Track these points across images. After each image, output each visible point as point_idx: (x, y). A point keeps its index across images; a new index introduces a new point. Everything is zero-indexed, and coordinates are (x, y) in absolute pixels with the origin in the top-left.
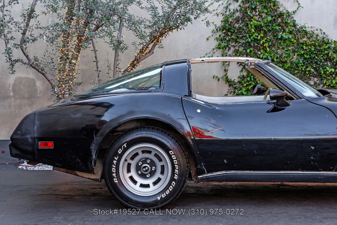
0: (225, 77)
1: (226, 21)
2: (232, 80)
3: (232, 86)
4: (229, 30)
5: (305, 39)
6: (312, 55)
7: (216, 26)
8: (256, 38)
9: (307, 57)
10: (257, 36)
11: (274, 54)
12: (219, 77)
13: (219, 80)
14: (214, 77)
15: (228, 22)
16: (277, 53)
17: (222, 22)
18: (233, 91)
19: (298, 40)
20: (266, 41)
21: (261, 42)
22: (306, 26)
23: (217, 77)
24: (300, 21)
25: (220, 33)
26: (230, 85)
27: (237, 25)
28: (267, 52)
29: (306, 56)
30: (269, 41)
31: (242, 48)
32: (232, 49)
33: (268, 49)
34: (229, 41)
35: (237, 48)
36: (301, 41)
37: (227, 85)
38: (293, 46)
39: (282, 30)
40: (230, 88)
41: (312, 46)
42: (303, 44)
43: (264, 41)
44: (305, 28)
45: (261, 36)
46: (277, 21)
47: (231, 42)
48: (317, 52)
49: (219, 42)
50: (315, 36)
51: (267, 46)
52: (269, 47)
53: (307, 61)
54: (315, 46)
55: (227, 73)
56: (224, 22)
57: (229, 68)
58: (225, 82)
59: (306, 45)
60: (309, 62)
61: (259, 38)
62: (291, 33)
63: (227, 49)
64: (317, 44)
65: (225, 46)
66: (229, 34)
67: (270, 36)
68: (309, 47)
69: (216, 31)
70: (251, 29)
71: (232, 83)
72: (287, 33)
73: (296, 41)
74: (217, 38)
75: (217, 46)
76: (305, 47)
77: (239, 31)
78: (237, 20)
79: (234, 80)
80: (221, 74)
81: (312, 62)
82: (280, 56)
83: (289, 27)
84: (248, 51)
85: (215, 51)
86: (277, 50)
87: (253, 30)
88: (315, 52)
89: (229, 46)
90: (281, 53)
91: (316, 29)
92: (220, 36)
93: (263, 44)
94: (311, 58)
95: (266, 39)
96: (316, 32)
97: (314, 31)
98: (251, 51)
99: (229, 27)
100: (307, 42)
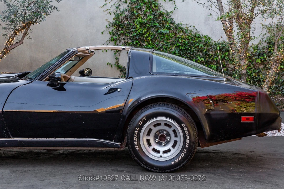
0: (117, 64)
1: (117, 18)
2: (123, 66)
3: (123, 71)
4: (119, 26)
5: (181, 34)
6: (186, 47)
7: (110, 22)
8: (141, 32)
9: (182, 49)
10: (142, 31)
11: (156, 46)
12: (112, 64)
13: (112, 66)
14: (108, 64)
15: (119, 19)
16: (158, 45)
17: (114, 19)
18: (124, 75)
19: (175, 35)
20: (149, 35)
21: (145, 36)
22: (182, 23)
23: (110, 64)
24: (178, 19)
25: (112, 28)
26: (121, 71)
27: (126, 22)
28: (150, 44)
29: (181, 47)
30: (151, 35)
31: (131, 40)
32: (123, 41)
33: (151, 42)
34: (120, 35)
35: (126, 41)
36: (178, 36)
37: (119, 71)
38: (171, 39)
39: (163, 26)
40: (121, 73)
41: (187, 40)
42: (179, 38)
43: (148, 35)
44: (181, 25)
45: (145, 31)
46: (158, 19)
47: (121, 36)
48: (190, 45)
49: (112, 35)
50: (189, 32)
51: (150, 40)
52: (152, 40)
53: (183, 52)
54: (188, 39)
55: (118, 61)
56: (116, 20)
57: (120, 57)
58: (117, 68)
59: (181, 39)
60: (184, 53)
61: (143, 32)
62: (169, 29)
63: (118, 41)
64: (190, 38)
65: (117, 38)
66: (120, 29)
67: (152, 31)
68: (184, 40)
69: (109, 26)
70: (136, 25)
71: (123, 69)
72: (166, 29)
73: (173, 35)
74: (110, 32)
75: (111, 38)
76: (180, 41)
77: (128, 27)
78: (126, 18)
79: (124, 66)
80: (113, 62)
81: (186, 53)
82: (160, 48)
83: (168, 24)
84: (135, 43)
85: (108, 42)
86: (159, 42)
87: (138, 26)
88: (188, 45)
89: (120, 39)
90: (162, 45)
91: (190, 26)
92: (112, 30)
93: (147, 37)
94: (185, 49)
95: (149, 33)
96: (190, 28)
97: (188, 27)
98: (137, 43)
99: (120, 23)
100: (182, 37)
